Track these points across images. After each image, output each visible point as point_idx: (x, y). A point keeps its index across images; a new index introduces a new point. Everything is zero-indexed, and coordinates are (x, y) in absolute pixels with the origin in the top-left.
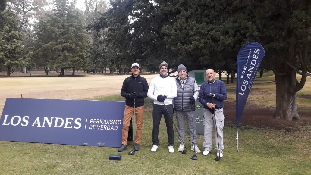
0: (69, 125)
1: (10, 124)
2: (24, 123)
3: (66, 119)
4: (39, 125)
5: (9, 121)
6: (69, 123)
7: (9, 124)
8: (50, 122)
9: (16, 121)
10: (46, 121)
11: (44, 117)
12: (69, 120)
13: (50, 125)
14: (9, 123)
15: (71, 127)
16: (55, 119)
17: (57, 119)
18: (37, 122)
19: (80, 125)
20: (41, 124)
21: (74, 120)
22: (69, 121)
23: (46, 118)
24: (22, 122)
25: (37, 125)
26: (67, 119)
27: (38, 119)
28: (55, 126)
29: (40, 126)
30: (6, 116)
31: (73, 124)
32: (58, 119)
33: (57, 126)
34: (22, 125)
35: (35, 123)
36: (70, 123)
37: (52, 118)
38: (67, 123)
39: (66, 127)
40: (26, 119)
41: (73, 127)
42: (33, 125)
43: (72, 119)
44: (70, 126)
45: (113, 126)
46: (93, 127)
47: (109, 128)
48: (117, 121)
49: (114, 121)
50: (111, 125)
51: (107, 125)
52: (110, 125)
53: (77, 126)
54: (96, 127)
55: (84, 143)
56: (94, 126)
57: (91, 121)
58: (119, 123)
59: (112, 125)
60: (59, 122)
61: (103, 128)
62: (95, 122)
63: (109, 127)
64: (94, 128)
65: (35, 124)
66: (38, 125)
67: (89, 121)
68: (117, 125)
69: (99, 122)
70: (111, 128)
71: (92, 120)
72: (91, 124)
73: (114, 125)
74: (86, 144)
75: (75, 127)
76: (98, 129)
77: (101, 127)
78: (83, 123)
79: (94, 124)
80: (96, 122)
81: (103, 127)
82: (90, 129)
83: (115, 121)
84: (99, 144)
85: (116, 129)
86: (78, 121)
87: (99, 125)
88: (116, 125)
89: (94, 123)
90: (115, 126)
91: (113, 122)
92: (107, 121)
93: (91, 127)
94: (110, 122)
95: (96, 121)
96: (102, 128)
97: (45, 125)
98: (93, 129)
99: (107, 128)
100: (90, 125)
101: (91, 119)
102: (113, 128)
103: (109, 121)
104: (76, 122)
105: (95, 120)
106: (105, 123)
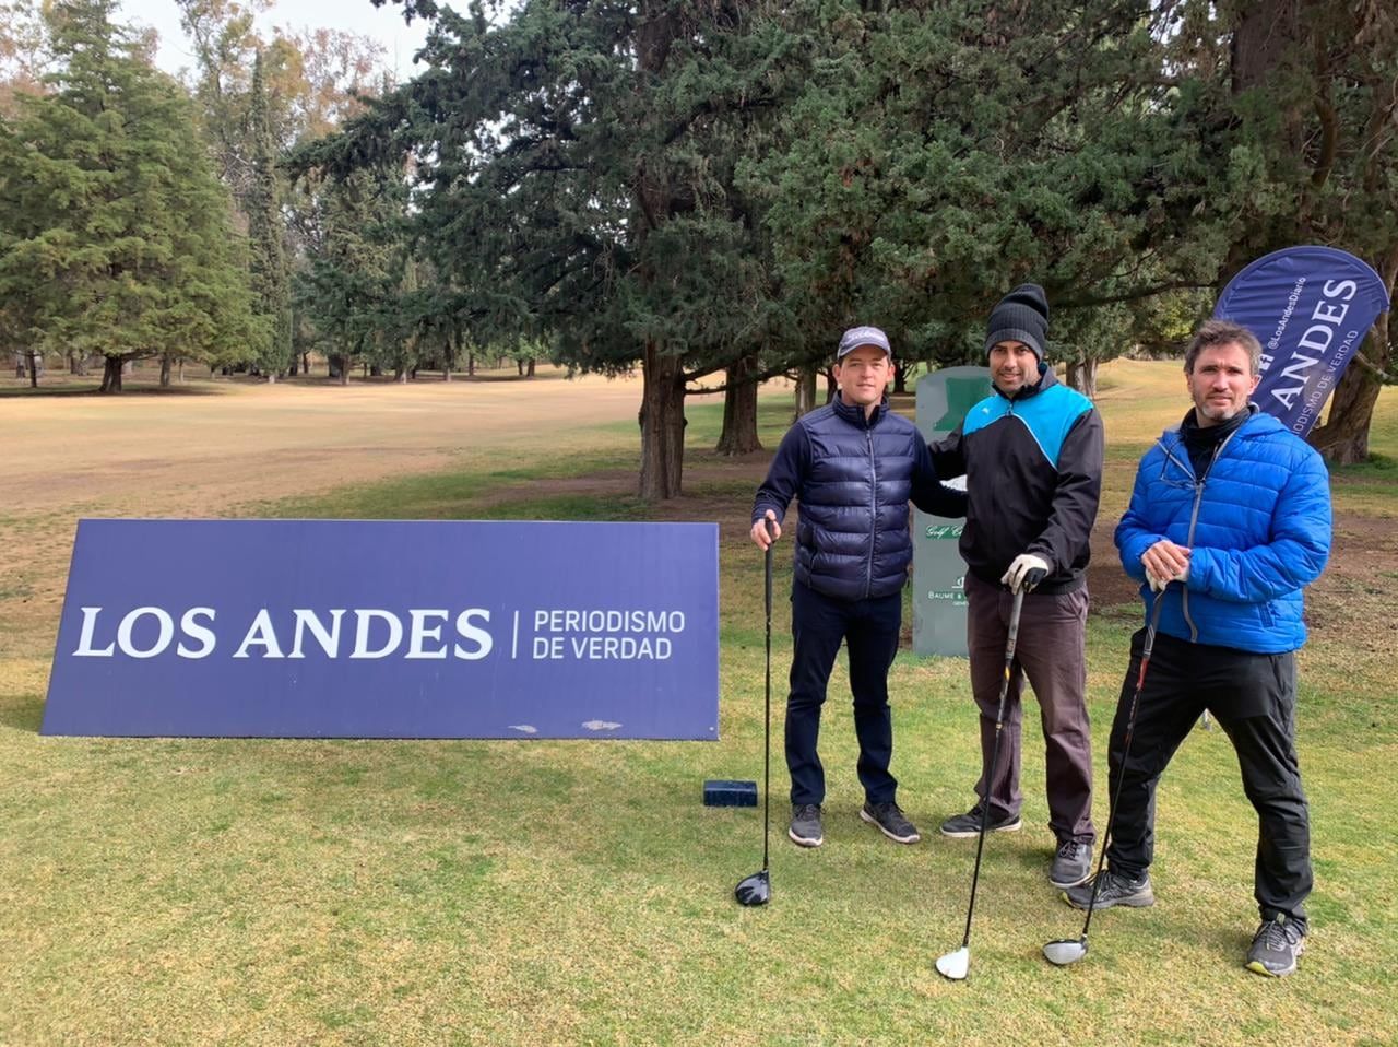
0: (429, 644)
1: (118, 649)
2: (196, 644)
3: (411, 617)
4: (274, 651)
5: (105, 634)
6: (429, 633)
7: (109, 652)
8: (330, 632)
9: (146, 633)
10: (307, 629)
11: (296, 611)
12: (426, 618)
13: (331, 646)
14: (112, 647)
15: (442, 654)
16: (356, 617)
17: (364, 616)
18: (259, 634)
19: (486, 641)
20: (286, 643)
21: (454, 617)
22: (430, 623)
23: (305, 616)
24: (179, 636)
25: (263, 648)
26: (418, 616)
27: (263, 620)
28: (360, 651)
29: (281, 655)
30: (91, 614)
31: (451, 636)
32: (372, 618)
33: (370, 648)
34: (182, 651)
35: (249, 640)
36: (436, 633)
37: (338, 614)
38: (418, 633)
39: (416, 652)
40: (200, 620)
41: (451, 651)
42: (241, 653)
43: (444, 614)
44: (438, 650)
45: (646, 641)
46: (554, 648)
47: (628, 651)
48: (663, 614)
49: (651, 614)
50: (639, 638)
51: (620, 635)
52: (631, 634)
53: (473, 646)
54: (567, 649)
55: (518, 728)
56: (558, 643)
57: (538, 623)
58: (677, 624)
59: (645, 634)
60: (379, 633)
61: (601, 652)
62: (557, 625)
63: (629, 645)
64: (557, 652)
65: (250, 646)
66: (266, 651)
67: (527, 622)
68: (669, 634)
69: (580, 624)
70: (642, 651)
71: (542, 617)
72: (539, 634)
73: (653, 636)
74: (531, 729)
75: (460, 653)
76: (579, 655)
77: (592, 648)
78: (497, 628)
79: (557, 634)
80: (563, 625)
81: (602, 644)
82: (536, 656)
83: (657, 616)
84: (595, 725)
85: (663, 651)
86: (475, 621)
87: (580, 636)
88: (660, 634)
89: (553, 629)
90: (659, 640)
91: (645, 619)
92: (615, 618)
93: (541, 651)
94: (631, 622)
95: (563, 617)
96: (596, 652)
97: (303, 650)
98: (554, 656)
99: (618, 651)
100: (537, 640)
101: (538, 613)
102: (649, 651)
103: (625, 619)
104: (463, 627)
105: (557, 616)
106: (610, 629)
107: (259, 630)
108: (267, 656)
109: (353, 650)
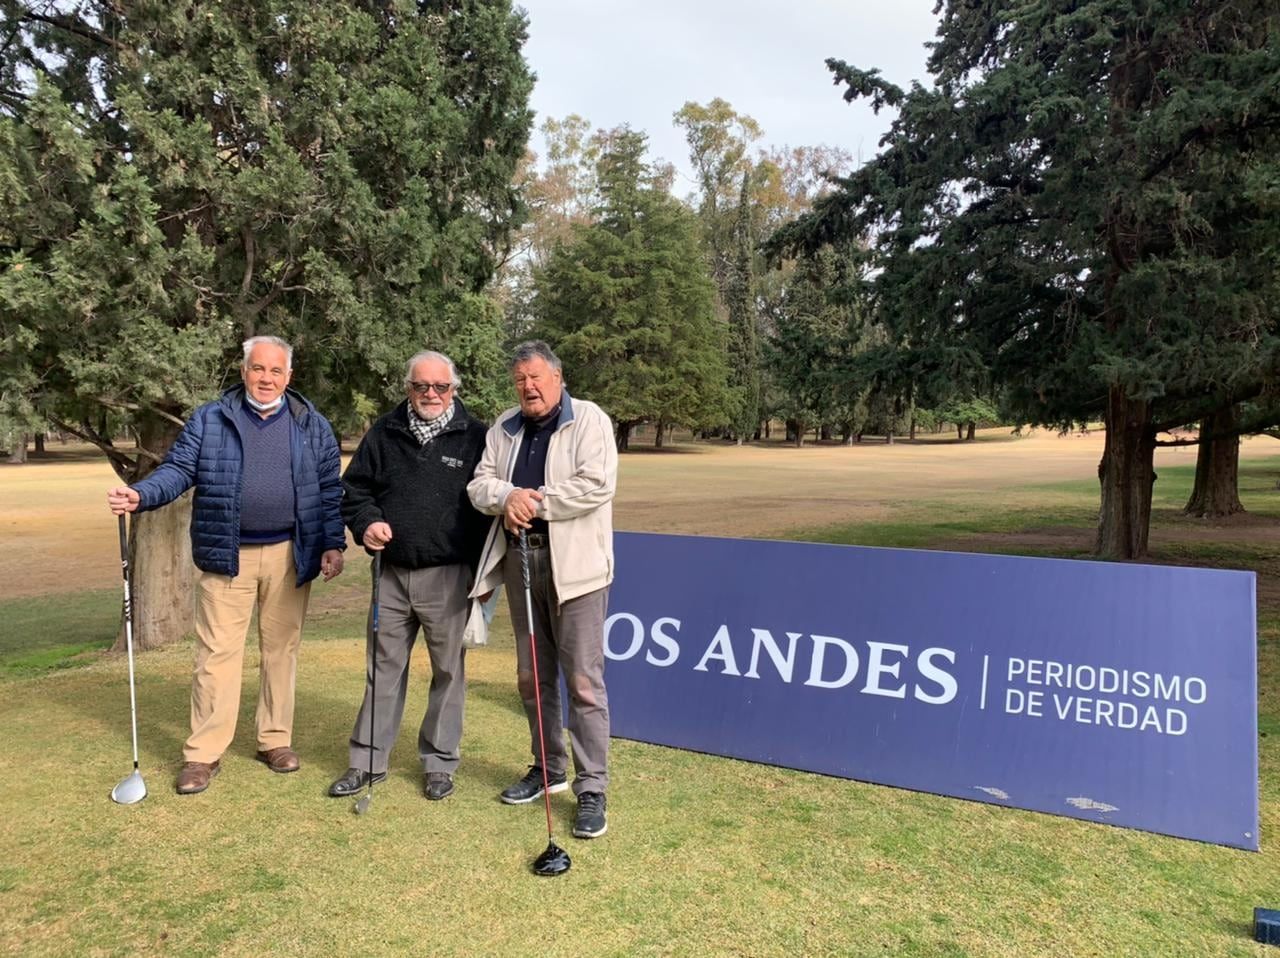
0: (886, 680)
2: (662, 653)
3: (868, 649)
4: (731, 669)
6: (887, 669)
8: (785, 656)
10: (763, 649)
11: (754, 630)
12: (885, 652)
13: (786, 669)
15: (901, 693)
16: (812, 642)
17: (820, 642)
18: (718, 650)
19: (950, 685)
20: (743, 662)
21: (914, 654)
22: (888, 658)
23: (763, 636)
24: (649, 643)
25: (721, 664)
26: (876, 649)
27: (723, 635)
28: (815, 680)
29: (738, 674)
31: (912, 675)
32: (828, 646)
33: (824, 678)
34: (650, 658)
35: (709, 654)
36: (895, 670)
37: (794, 637)
38: (876, 667)
39: (872, 687)
40: (667, 630)
41: (910, 692)
42: (701, 666)
43: (904, 650)
44: (896, 689)
45: (1151, 709)
46: (1031, 703)
47: (1128, 720)
48: (1176, 679)
49: (1158, 678)
50: (1142, 705)
51: (1116, 698)
52: (1130, 698)
53: (936, 689)
54: (1048, 707)
55: (987, 790)
56: (1035, 698)
57: (1011, 672)
58: (1196, 693)
59: (1150, 700)
60: (834, 663)
61: (1092, 716)
62: (1034, 677)
63: (1128, 713)
64: (1035, 709)
65: (709, 659)
66: (725, 668)
67: (998, 670)
68: (1183, 704)
69: (1063, 678)
70: (1146, 721)
71: (1016, 666)
72: (1013, 685)
73: (1162, 705)
74: (1002, 795)
75: (920, 694)
76: (1062, 716)
77: (1079, 709)
78: (964, 672)
79: (1034, 687)
80: (1042, 677)
81: (1092, 706)
82: (1008, 710)
83: (1167, 683)
84: (1082, 803)
85: (1177, 724)
86: (938, 661)
87: (1064, 694)
88: (1171, 703)
89: (1030, 681)
90: (1170, 711)
91: (1150, 683)
92: (1109, 677)
93: (1015, 704)
94: (1131, 684)
95: (1043, 668)
96: (1084, 715)
97: (758, 671)
98: (1030, 713)
99: (1114, 717)
100: (1010, 691)
101: (1012, 660)
102: (1156, 723)
103: (1122, 680)
104: (925, 666)
105: (1035, 667)
106: (1102, 689)
107: (719, 644)
108: (724, 672)
109: (808, 677)
